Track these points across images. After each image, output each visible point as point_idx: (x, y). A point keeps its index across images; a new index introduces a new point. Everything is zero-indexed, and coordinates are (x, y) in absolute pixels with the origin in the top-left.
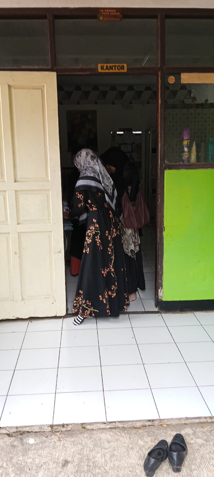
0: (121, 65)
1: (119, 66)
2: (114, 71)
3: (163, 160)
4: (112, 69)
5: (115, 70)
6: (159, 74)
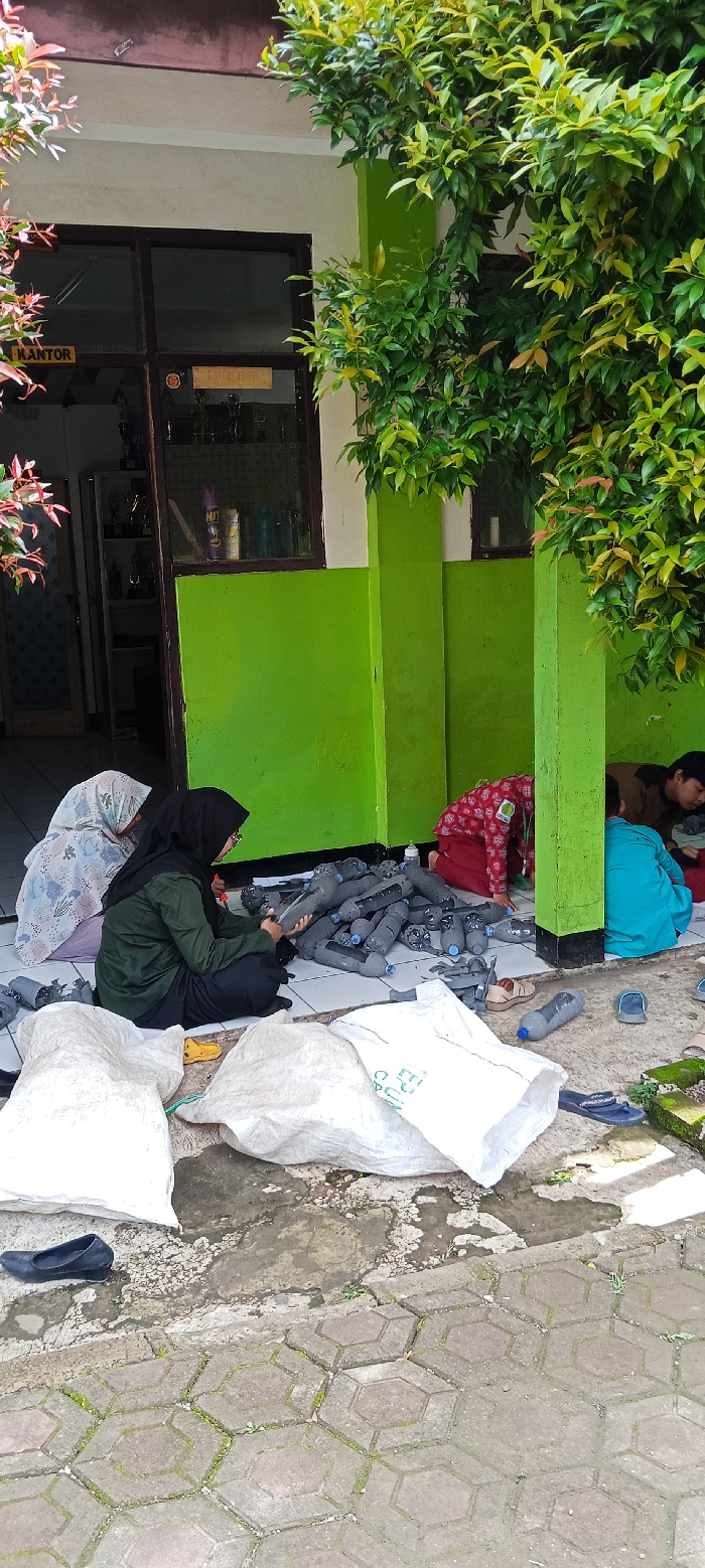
0: (61, 348)
1: (59, 351)
2: (47, 361)
3: (168, 555)
4: (44, 359)
5: (50, 359)
6: (147, 367)
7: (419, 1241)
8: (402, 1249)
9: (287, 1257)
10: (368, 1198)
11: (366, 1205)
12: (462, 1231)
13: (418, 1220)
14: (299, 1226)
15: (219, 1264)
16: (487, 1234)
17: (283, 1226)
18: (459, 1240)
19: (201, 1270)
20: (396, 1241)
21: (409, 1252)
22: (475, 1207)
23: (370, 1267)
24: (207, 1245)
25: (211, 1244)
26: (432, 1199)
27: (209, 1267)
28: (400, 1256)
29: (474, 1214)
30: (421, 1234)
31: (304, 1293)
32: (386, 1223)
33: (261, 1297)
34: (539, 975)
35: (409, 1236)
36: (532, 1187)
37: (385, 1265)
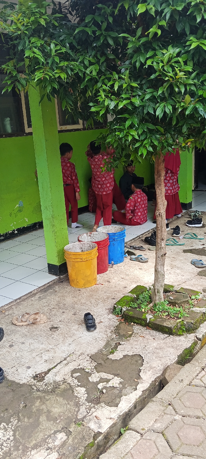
7: (86, 392)
8: (83, 398)
9: (43, 418)
10: (55, 381)
11: (56, 385)
12: (98, 383)
13: (79, 384)
14: (37, 403)
15: (17, 433)
16: (108, 381)
17: (31, 406)
18: (100, 386)
19: (12, 438)
20: (79, 395)
21: (86, 398)
22: (95, 371)
23: (77, 410)
24: (7, 426)
25: (8, 425)
26: (78, 374)
27: (14, 435)
28: (83, 401)
29: (97, 375)
30: (85, 389)
31: (60, 432)
32: (69, 389)
33: (45, 440)
34: (54, 280)
35: (81, 392)
36: (108, 357)
37: (81, 407)
